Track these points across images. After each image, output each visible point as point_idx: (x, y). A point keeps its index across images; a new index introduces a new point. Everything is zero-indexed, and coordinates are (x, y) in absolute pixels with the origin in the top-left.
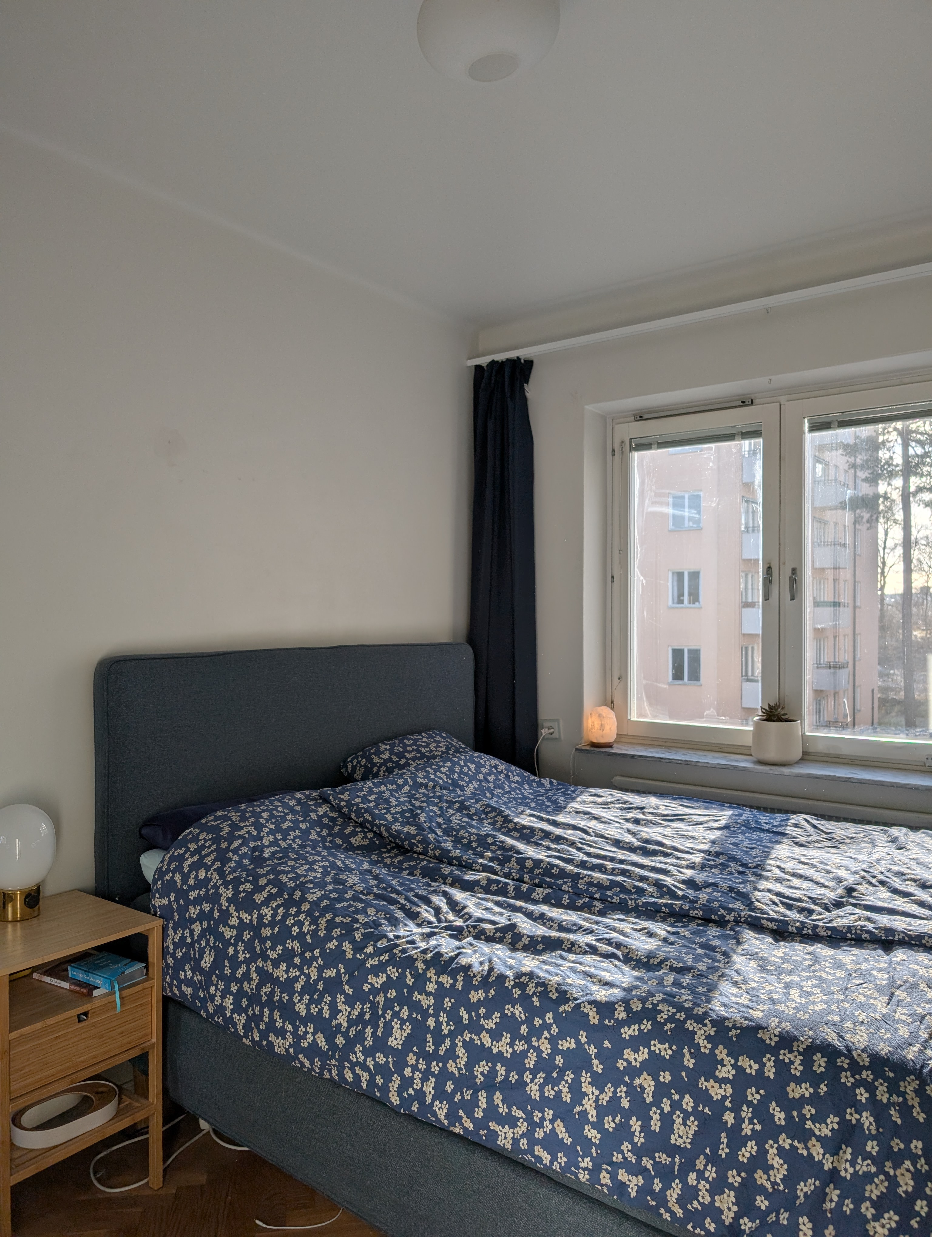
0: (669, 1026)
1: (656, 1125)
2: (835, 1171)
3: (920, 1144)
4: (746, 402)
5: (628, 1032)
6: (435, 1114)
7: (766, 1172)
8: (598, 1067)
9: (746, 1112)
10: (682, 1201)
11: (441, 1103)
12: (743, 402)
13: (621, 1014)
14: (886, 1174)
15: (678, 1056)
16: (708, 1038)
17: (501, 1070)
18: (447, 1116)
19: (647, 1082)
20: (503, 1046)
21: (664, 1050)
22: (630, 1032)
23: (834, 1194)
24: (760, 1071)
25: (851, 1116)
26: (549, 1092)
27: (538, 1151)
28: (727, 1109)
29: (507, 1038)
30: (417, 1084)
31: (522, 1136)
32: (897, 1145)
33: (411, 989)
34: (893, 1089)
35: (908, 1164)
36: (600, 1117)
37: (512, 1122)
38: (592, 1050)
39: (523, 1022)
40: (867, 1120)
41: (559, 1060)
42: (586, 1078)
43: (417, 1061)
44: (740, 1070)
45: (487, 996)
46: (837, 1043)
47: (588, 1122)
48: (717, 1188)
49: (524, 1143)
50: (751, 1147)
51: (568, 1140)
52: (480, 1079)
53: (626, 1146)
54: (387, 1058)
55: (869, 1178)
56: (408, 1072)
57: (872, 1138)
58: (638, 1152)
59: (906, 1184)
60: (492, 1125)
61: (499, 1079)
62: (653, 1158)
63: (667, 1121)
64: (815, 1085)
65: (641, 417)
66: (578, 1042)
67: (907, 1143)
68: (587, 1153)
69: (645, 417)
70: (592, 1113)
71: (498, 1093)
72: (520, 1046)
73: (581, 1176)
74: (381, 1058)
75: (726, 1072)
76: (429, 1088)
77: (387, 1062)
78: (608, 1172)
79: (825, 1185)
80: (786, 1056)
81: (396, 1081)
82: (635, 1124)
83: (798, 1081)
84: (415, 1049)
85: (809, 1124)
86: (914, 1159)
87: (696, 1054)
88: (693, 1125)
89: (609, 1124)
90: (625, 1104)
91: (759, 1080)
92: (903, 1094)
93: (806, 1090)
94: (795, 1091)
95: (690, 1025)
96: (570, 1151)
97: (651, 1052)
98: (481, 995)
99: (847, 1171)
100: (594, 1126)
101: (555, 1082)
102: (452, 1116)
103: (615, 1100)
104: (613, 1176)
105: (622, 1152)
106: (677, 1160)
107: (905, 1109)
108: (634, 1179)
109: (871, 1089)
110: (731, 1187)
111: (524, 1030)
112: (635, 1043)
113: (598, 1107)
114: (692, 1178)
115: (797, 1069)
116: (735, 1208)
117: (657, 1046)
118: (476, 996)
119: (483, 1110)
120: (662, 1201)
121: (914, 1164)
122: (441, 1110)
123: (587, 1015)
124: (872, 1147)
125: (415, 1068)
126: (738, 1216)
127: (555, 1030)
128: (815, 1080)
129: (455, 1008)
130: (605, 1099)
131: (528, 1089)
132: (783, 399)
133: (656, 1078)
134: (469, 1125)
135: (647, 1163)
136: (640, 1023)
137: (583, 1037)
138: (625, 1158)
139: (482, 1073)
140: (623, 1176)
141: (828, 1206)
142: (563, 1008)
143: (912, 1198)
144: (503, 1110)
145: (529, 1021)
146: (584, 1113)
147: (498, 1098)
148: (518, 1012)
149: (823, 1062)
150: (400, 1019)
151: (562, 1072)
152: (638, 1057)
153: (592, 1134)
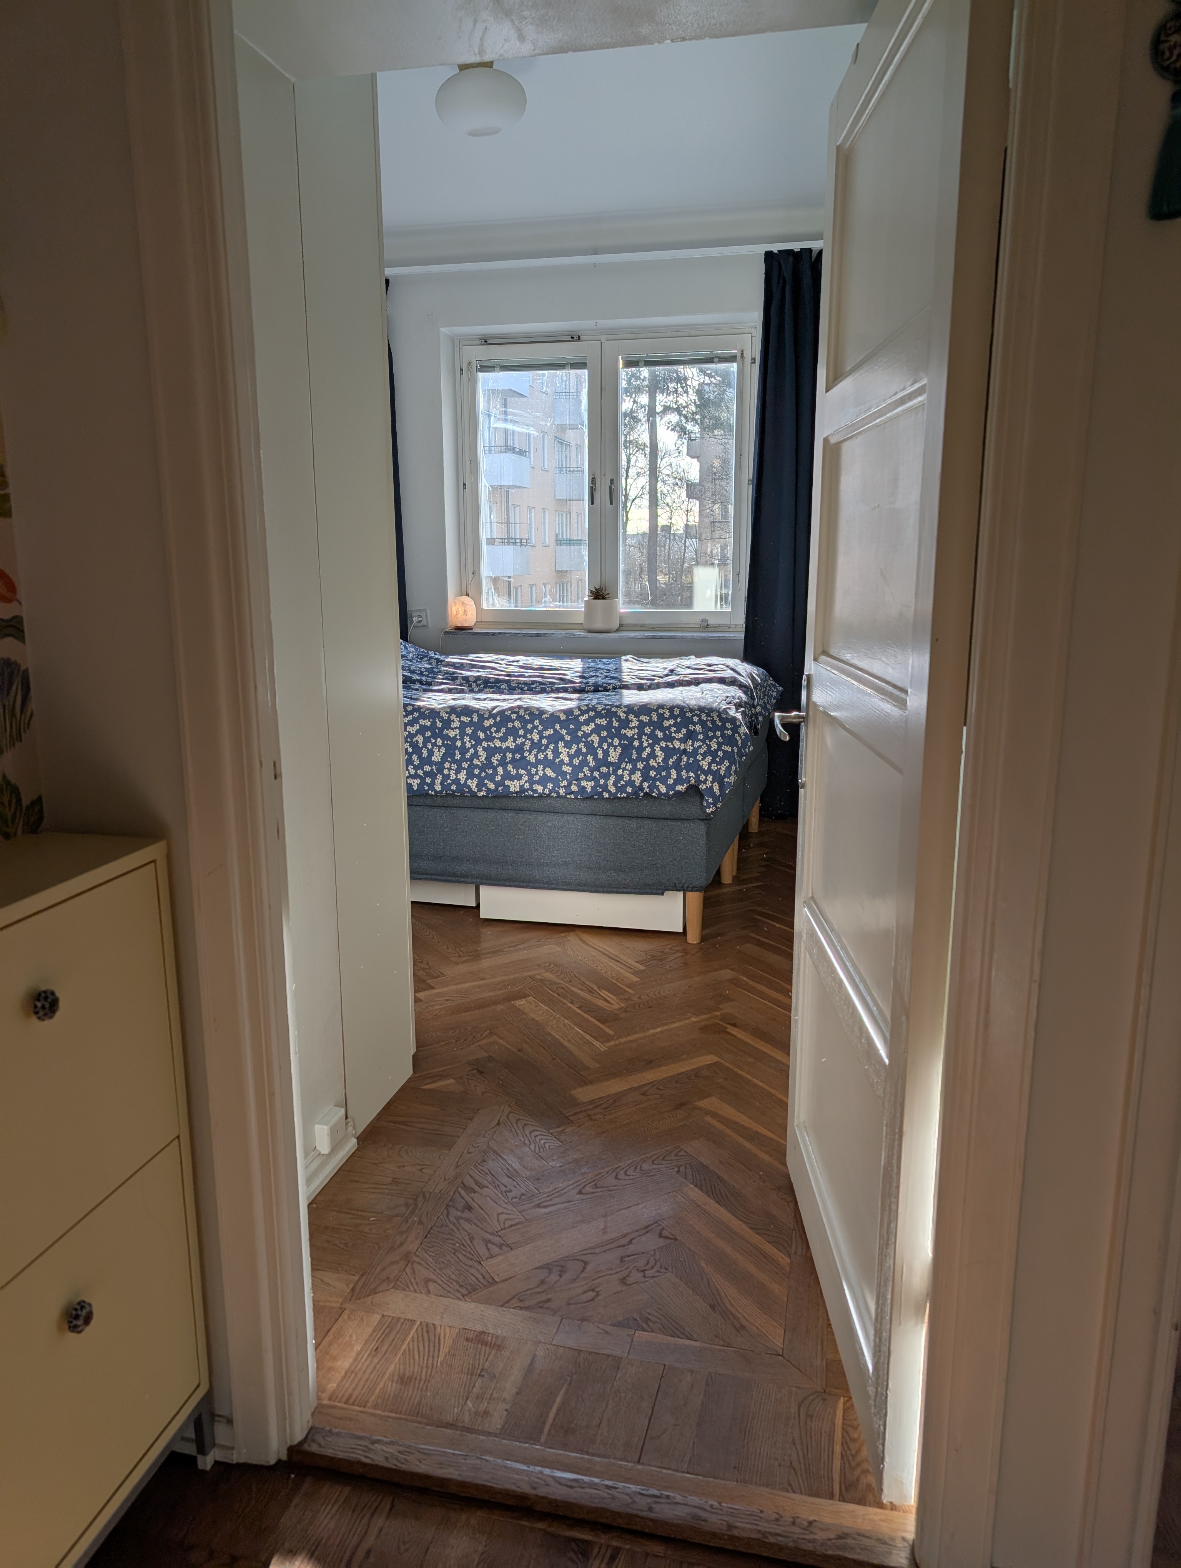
0: (603, 712)
1: (600, 755)
2: (685, 750)
3: (719, 733)
4: (574, 338)
5: (582, 719)
6: (469, 787)
7: (655, 759)
8: (568, 738)
9: (644, 738)
10: (615, 784)
11: (472, 780)
12: (572, 338)
13: (577, 712)
14: (707, 744)
15: (610, 723)
16: (624, 712)
17: (509, 756)
18: (477, 786)
19: (595, 738)
20: (510, 743)
21: (603, 722)
22: (584, 718)
23: (685, 759)
24: (650, 720)
25: (691, 727)
26: (541, 756)
27: (535, 787)
28: (635, 739)
29: (511, 739)
30: (453, 777)
31: (526, 782)
32: (710, 734)
33: (441, 730)
34: (708, 715)
35: (715, 740)
36: (571, 760)
37: (519, 777)
38: (564, 732)
39: (520, 729)
40: (698, 728)
41: (544, 741)
42: (561, 744)
43: (450, 765)
44: (641, 722)
45: (496, 721)
46: (683, 704)
47: (564, 764)
48: (632, 772)
49: (527, 786)
50: (648, 750)
51: (553, 775)
52: (496, 763)
53: (586, 769)
54: (432, 767)
55: (700, 747)
56: (446, 772)
57: (700, 733)
58: (592, 770)
59: (714, 746)
60: (507, 782)
61: (508, 760)
62: (599, 771)
63: (606, 753)
64: (676, 719)
65: (486, 341)
66: (555, 730)
67: (714, 733)
68: (564, 778)
69: (489, 341)
70: (566, 760)
71: (509, 765)
72: (519, 741)
73: (560, 791)
74: (427, 768)
75: (635, 723)
76: (462, 776)
77: (432, 770)
78: (575, 784)
79: (681, 755)
80: (661, 711)
81: (439, 778)
82: (590, 758)
83: (668, 719)
84: (449, 759)
85: (673, 735)
86: (717, 738)
87: (619, 719)
88: (619, 750)
89: (576, 762)
90: (584, 750)
91: (651, 723)
92: (713, 717)
93: (672, 722)
94: (666, 724)
95: (614, 709)
96: (555, 782)
97: (596, 724)
98: (491, 721)
99: (690, 749)
100: (567, 765)
101: (545, 750)
102: (480, 785)
103: (579, 750)
104: (579, 785)
105: (584, 772)
106: (611, 769)
107: (713, 722)
108: (589, 783)
109: (699, 716)
110: (639, 770)
111: (521, 732)
112: (587, 723)
113: (569, 755)
114: (620, 772)
115: (667, 714)
116: (641, 779)
117: (599, 721)
118: (487, 724)
119: (501, 776)
120: (605, 788)
121: (717, 740)
122: (473, 784)
123: (559, 716)
124: (701, 737)
125: (449, 769)
126: (642, 782)
127: (540, 728)
128: (675, 717)
129: (474, 733)
130: (572, 752)
131: (528, 759)
132: (603, 338)
133: (599, 735)
134: (492, 786)
135: (596, 774)
136: (588, 713)
137: (557, 727)
138: (585, 775)
139: (497, 760)
140: (584, 783)
141: (682, 763)
142: (544, 716)
143: (716, 751)
144: (513, 772)
145: (524, 727)
146: (563, 760)
147: (510, 767)
148: (517, 724)
149: (678, 711)
150: (437, 746)
151: (547, 746)
152: (587, 729)
153: (567, 769)
